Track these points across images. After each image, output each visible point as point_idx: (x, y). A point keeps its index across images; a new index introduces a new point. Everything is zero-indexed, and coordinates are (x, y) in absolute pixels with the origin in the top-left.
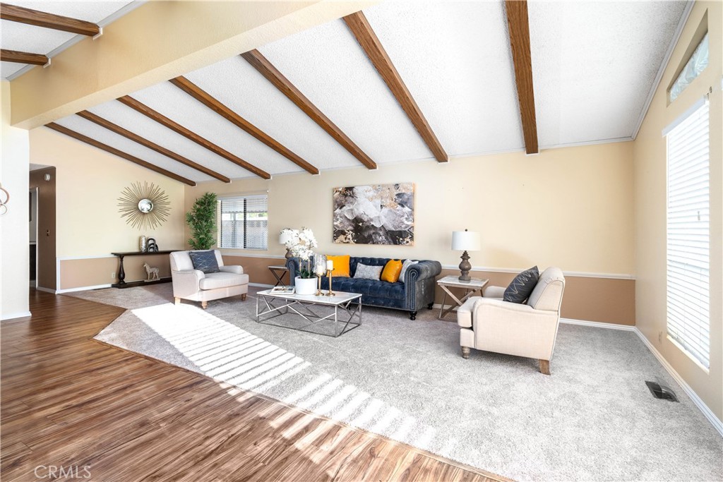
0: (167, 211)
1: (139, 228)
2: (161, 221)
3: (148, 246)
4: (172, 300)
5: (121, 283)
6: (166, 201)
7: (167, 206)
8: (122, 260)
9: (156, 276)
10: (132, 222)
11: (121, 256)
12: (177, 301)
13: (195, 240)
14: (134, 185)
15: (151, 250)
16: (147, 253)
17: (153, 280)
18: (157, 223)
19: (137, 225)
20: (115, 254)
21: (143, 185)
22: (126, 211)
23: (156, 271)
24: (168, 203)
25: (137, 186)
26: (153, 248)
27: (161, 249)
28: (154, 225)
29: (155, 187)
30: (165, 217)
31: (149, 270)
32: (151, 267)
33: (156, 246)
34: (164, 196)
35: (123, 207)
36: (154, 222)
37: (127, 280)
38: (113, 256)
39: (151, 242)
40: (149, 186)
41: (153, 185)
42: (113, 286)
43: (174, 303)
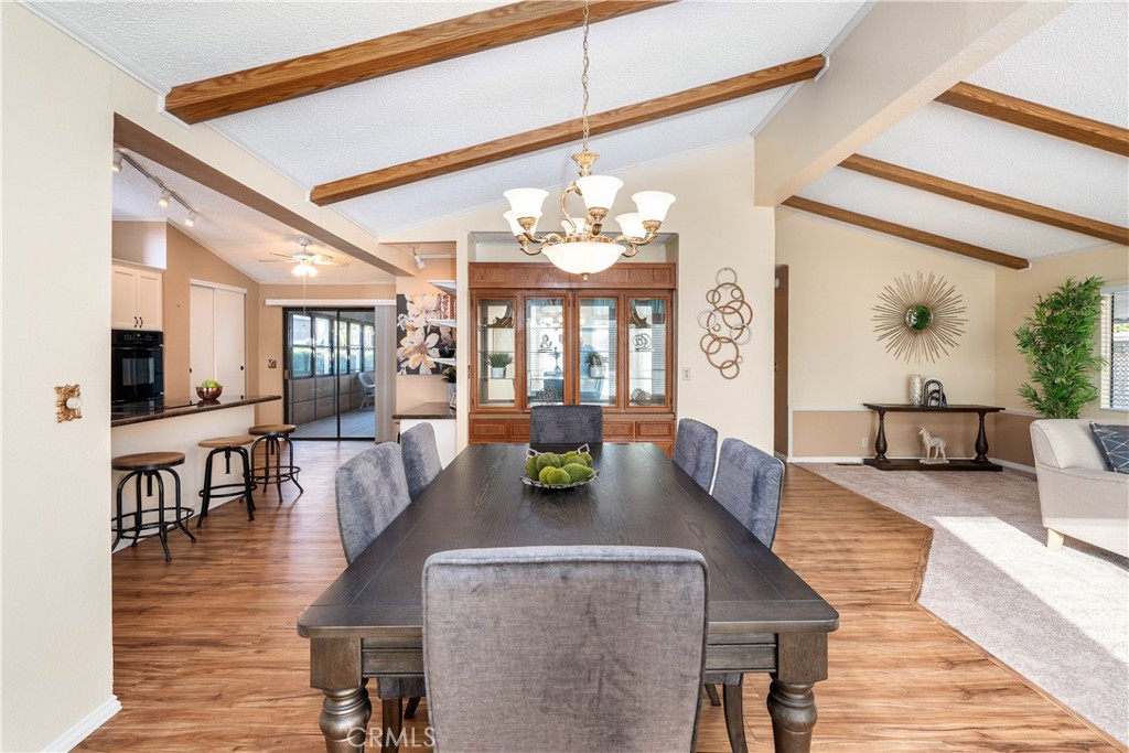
0: (958, 327)
1: (907, 359)
2: (947, 347)
3: (926, 395)
4: (1042, 535)
5: (879, 459)
6: (958, 306)
7: (960, 316)
8: (882, 419)
9: (940, 455)
10: (894, 349)
11: (880, 411)
12: (1055, 540)
13: (1039, 388)
14: (898, 281)
15: (934, 403)
16: (924, 408)
17: (935, 461)
18: (940, 351)
19: (903, 355)
20: (870, 406)
21: (914, 279)
22: (885, 329)
23: (941, 444)
24: (961, 310)
25: (904, 283)
26: (937, 399)
27: (951, 401)
28: (934, 354)
29: (936, 282)
30: (955, 338)
31: (929, 442)
32: (933, 436)
33: (944, 397)
34: (952, 296)
35: (880, 323)
36: (933, 346)
37: (891, 455)
38: (865, 409)
39: (932, 387)
40: (926, 279)
41: (932, 278)
42: (867, 462)
43: (1045, 542)
